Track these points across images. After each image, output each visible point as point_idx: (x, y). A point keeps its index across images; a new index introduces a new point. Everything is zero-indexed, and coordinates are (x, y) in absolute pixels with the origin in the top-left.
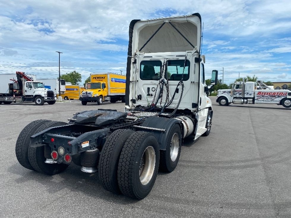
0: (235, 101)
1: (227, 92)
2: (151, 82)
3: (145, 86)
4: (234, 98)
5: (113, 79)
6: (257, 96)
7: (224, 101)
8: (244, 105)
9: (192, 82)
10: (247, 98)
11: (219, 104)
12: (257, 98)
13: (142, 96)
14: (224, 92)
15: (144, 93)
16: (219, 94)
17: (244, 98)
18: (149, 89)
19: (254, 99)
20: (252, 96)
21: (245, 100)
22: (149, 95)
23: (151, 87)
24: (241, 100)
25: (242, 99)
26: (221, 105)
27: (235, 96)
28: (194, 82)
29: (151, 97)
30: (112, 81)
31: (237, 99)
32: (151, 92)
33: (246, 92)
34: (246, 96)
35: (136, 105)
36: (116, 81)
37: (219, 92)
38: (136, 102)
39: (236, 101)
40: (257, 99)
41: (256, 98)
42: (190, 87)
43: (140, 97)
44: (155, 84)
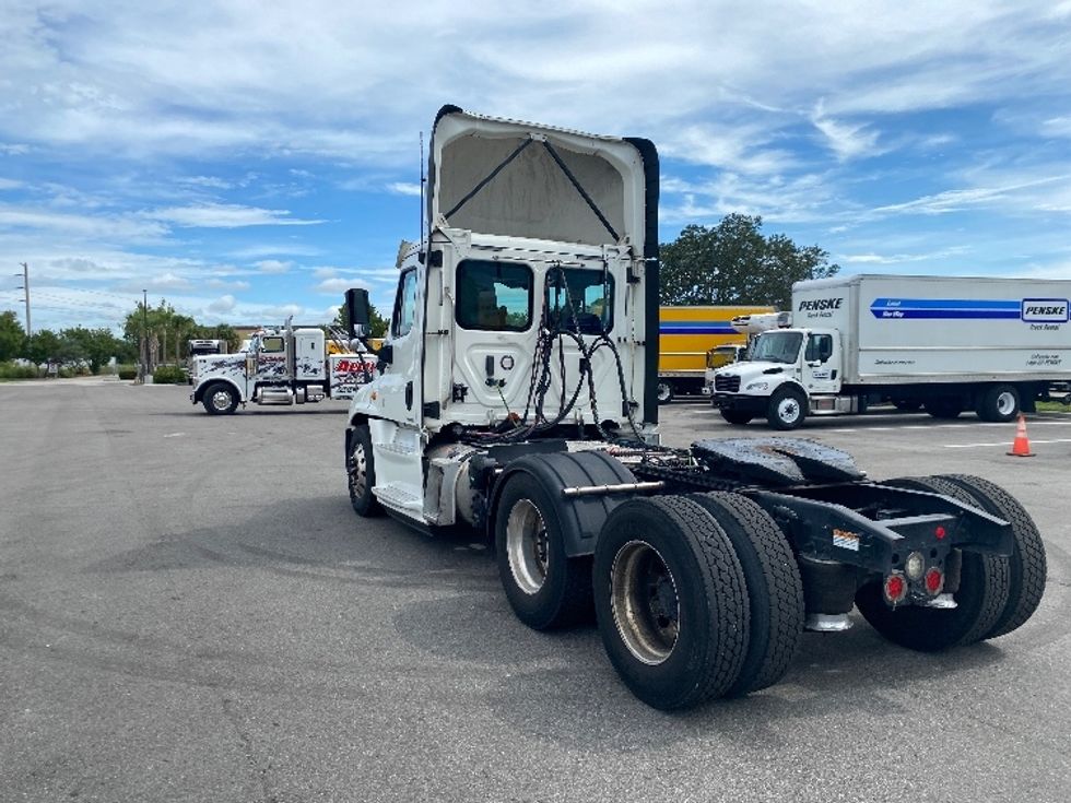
0: (265, 394)
1: (230, 365)
2: (500, 338)
3: (475, 351)
4: (258, 385)
6: (337, 373)
7: (221, 396)
8: (295, 407)
9: (619, 339)
10: (304, 384)
11: (205, 410)
12: (337, 381)
13: (467, 387)
14: (220, 364)
15: (474, 379)
16: (200, 372)
17: (295, 384)
18: (490, 361)
19: (326, 385)
20: (322, 376)
21: (301, 391)
22: (490, 383)
23: (497, 353)
24: (286, 391)
25: (289, 385)
26: (212, 411)
27: (261, 380)
28: (625, 340)
29: (500, 389)
31: (271, 388)
32: (499, 374)
33: (298, 363)
34: (301, 376)
35: (438, 424)
37: (200, 366)
39: (267, 393)
40: (338, 385)
41: (333, 381)
43: (458, 393)
44: (511, 345)
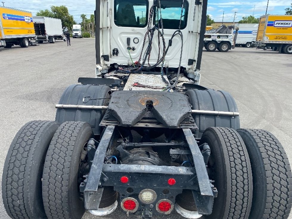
2: (133, 30)
3: (123, 35)
5: (6, 15)
9: (189, 32)
13: (119, 50)
15: (122, 47)
18: (128, 40)
22: (129, 48)
23: (132, 37)
28: (192, 32)
29: (133, 51)
30: (4, 17)
32: (132, 45)
35: (109, 63)
36: (9, 19)
38: (110, 59)
42: (188, 37)
43: (115, 52)
44: (138, 33)
